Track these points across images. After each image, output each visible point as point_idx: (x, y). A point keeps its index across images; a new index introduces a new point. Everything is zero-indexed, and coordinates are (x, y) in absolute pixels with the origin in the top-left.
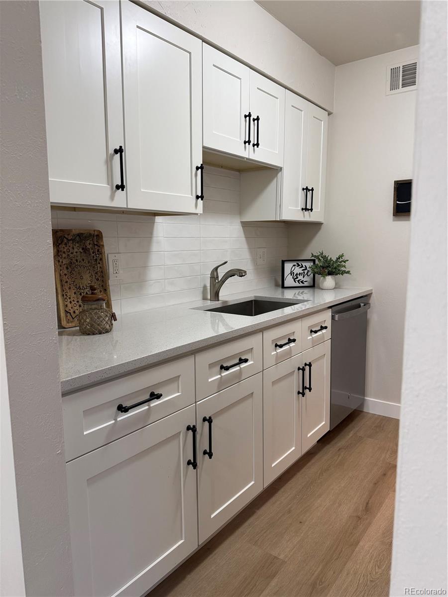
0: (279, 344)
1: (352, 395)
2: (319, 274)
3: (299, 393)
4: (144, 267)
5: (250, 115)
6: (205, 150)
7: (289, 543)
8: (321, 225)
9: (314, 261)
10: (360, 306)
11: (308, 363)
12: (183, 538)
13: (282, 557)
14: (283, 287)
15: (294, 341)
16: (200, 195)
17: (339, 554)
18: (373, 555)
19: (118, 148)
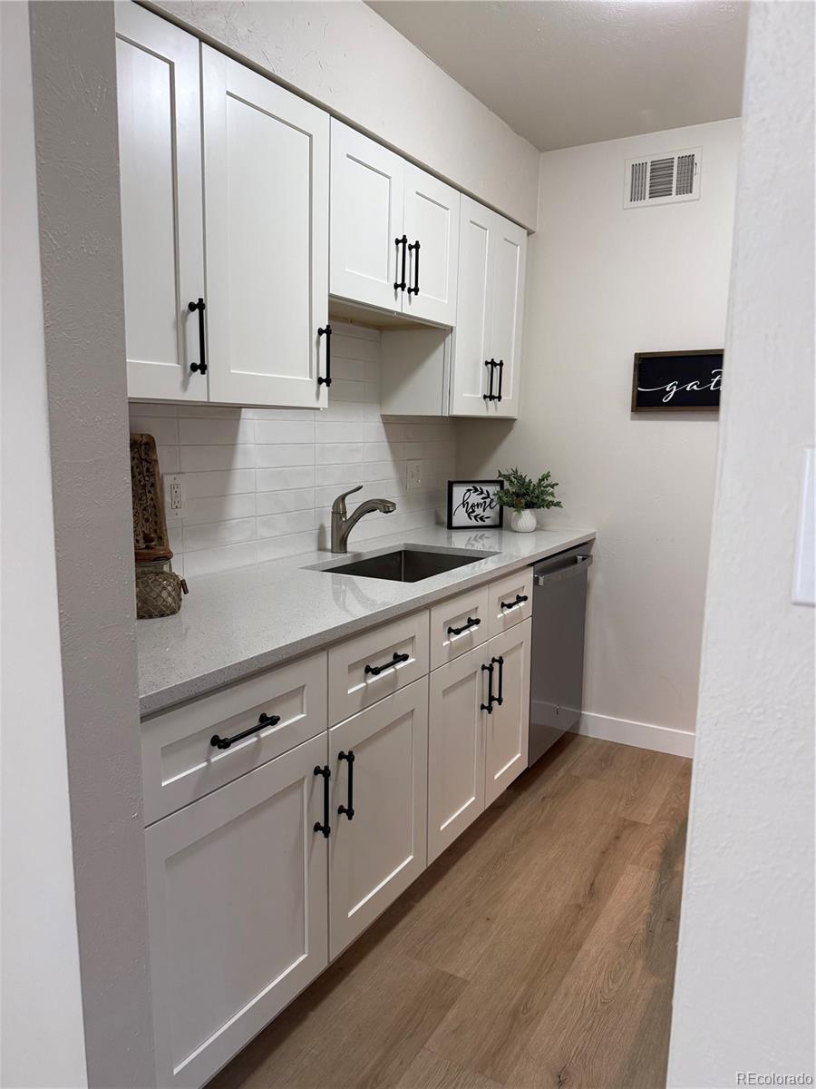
0: (454, 628)
1: (562, 707)
2: (510, 506)
3: (483, 707)
4: (221, 494)
5: (404, 240)
6: (333, 299)
7: (471, 952)
8: (512, 423)
9: (501, 484)
10: (574, 561)
11: (497, 658)
12: (307, 951)
13: (461, 974)
14: (450, 527)
15: (477, 622)
16: (324, 377)
17: (552, 966)
18: (604, 964)
19: (196, 302)
